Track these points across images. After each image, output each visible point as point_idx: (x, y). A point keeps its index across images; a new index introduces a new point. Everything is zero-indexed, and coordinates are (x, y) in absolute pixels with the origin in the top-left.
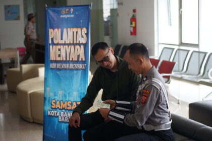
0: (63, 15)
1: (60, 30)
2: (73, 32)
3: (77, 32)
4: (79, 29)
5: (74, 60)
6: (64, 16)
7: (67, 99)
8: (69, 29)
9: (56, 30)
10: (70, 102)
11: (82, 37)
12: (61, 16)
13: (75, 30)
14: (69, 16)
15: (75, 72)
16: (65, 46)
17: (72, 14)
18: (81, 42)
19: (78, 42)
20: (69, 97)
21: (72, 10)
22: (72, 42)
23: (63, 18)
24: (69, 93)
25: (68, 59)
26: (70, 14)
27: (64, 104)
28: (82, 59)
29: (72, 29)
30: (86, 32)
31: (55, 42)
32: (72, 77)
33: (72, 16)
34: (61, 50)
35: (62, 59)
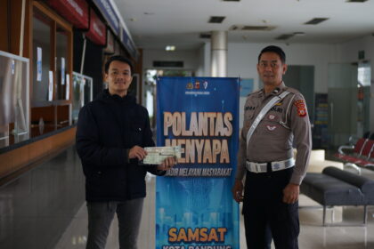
0: (190, 90)
1: (184, 114)
2: (209, 119)
3: (215, 119)
4: (220, 115)
5: (210, 161)
6: (192, 93)
7: (199, 225)
8: (201, 114)
9: (177, 114)
10: (206, 230)
11: (225, 126)
12: (187, 93)
13: (212, 115)
14: (201, 93)
15: (213, 181)
16: (193, 141)
17: (207, 90)
18: (222, 135)
19: (217, 134)
20: (202, 221)
21: (206, 84)
22: (206, 134)
23: (189, 96)
24: (202, 216)
25: (199, 161)
26: (203, 90)
27: (193, 233)
28: (225, 160)
29: (206, 114)
30: (231, 119)
31: (176, 133)
32: (207, 190)
33: (208, 93)
34: (187, 147)
35: (188, 161)
